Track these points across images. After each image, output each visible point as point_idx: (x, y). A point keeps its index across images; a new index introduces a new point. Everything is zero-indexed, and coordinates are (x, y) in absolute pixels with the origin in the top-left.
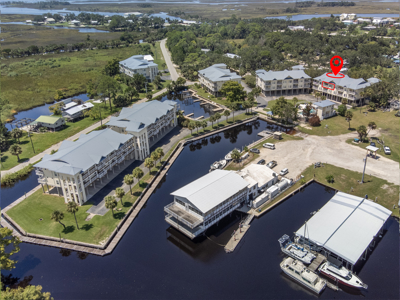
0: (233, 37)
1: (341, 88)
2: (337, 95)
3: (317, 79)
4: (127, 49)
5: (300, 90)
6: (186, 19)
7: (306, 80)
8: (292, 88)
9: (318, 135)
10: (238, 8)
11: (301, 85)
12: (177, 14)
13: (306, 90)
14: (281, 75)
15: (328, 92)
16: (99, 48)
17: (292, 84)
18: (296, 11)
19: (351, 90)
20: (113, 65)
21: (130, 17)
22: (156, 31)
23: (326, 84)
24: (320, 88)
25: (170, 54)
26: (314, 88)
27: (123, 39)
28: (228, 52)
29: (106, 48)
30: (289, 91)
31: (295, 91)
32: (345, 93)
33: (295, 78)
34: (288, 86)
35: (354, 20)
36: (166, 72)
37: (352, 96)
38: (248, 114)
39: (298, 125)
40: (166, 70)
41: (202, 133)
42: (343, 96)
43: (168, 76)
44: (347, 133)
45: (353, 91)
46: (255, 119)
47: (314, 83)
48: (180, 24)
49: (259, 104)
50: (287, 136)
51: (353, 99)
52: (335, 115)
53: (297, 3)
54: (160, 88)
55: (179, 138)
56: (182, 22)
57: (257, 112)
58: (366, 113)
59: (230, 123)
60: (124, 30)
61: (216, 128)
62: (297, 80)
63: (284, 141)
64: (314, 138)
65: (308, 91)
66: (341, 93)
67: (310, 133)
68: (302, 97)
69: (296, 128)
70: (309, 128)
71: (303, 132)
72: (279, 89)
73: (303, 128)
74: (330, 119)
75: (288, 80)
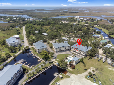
0: (46, 25)
3: (72, 46)
4: (12, 30)
6: (33, 18)
7: (69, 47)
9: (75, 74)
10: (48, 13)
11: (67, 48)
12: (30, 16)
16: (2, 30)
19: (83, 52)
20: (3, 42)
21: (15, 17)
22: (23, 22)
23: (75, 48)
24: (73, 50)
25: (26, 33)
27: (11, 26)
28: (44, 32)
29: (4, 30)
32: (81, 52)
34: (63, 49)
35: (79, 18)
36: (23, 42)
37: (84, 54)
38: (50, 63)
39: (67, 68)
40: (23, 41)
41: (32, 76)
42: (81, 53)
43: (24, 44)
44: (84, 72)
45: (84, 52)
46: (52, 65)
47: (71, 48)
48: (30, 20)
49: (54, 57)
50: (64, 76)
51: (84, 55)
52: (79, 62)
53: (64, 12)
54: (20, 50)
55: (23, 81)
56: (31, 19)
57: (53, 62)
58: (89, 60)
59: (43, 69)
60: (13, 22)
61: (38, 72)
62: (66, 47)
63: (63, 79)
64: (73, 76)
65: (69, 50)
66: (80, 52)
67: (72, 73)
68: (68, 52)
69: (67, 70)
70: (71, 70)
71: (69, 72)
72: (60, 50)
73: (69, 70)
74: (78, 64)
75: (63, 47)
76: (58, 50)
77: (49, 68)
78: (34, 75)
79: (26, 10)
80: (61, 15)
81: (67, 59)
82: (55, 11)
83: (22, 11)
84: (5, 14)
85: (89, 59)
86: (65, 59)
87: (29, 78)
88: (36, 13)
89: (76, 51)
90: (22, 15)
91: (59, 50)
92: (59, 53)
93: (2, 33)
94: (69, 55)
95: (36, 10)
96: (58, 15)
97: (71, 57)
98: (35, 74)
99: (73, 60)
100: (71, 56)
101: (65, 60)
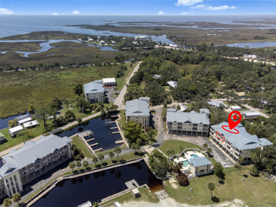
1: (229, 143)
2: (226, 147)
4: (112, 67)
5: (199, 133)
6: (175, 42)
7: (205, 125)
8: (191, 130)
9: (177, 200)
10: (220, 33)
11: (200, 129)
13: (204, 133)
17: (191, 127)
18: (263, 38)
19: (237, 150)
21: (138, 40)
23: (219, 135)
24: (215, 136)
26: (210, 133)
27: (116, 59)
28: (173, 80)
29: (101, 66)
30: (188, 132)
31: (194, 133)
32: (231, 149)
33: (194, 122)
34: (188, 128)
36: (117, 94)
37: (237, 155)
38: (137, 154)
39: (168, 179)
40: (118, 92)
41: (82, 171)
42: (229, 150)
43: (115, 98)
44: (207, 204)
46: (139, 160)
47: (211, 130)
48: (166, 47)
49: (155, 144)
50: (147, 194)
51: (237, 158)
52: (212, 173)
53: (270, 30)
54: (98, 111)
55: (61, 174)
56: (168, 45)
57: (146, 153)
58: (246, 176)
59: (115, 162)
60: (127, 50)
61: (98, 167)
62: (196, 125)
63: (138, 201)
64: (169, 203)
65: (206, 135)
66: (229, 148)
67: (172, 194)
68: (199, 140)
69: (164, 182)
70: (175, 186)
71: (166, 191)
72: (180, 130)
73: (169, 184)
74: (202, 178)
75: (188, 124)
76: (175, 127)
77: (127, 163)
78: (87, 169)
79: (174, 25)
80: (256, 38)
81: (183, 155)
82: (246, 28)
83: (163, 25)
84: (124, 32)
85: (249, 175)
87: (76, 172)
88: (192, 33)
89: (220, 142)
90: (157, 35)
91: (176, 129)
92: (174, 137)
93: (93, 71)
95: (196, 24)
96: (244, 39)
98: (90, 169)
99: (192, 164)
100: (199, 152)
101: (175, 157)
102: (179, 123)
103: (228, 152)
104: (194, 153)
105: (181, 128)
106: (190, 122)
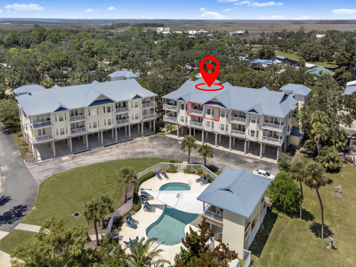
1: (241, 115)
2: (229, 132)
3: (173, 96)
5: (134, 127)
7: (145, 102)
8: (114, 125)
11: (135, 115)
13: (146, 124)
14: (78, 96)
15: (205, 127)
17: (112, 116)
23: (197, 107)
24: (184, 118)
26: (166, 118)
30: (107, 133)
31: (122, 130)
32: (253, 126)
33: (118, 98)
37: (274, 135)
42: (247, 136)
45: (275, 122)
47: (166, 107)
51: (278, 143)
52: (270, 219)
62: (125, 104)
65: (154, 127)
66: (242, 129)
68: (144, 146)
75: (101, 106)
76: (61, 129)
81: (139, 200)
86: (122, 210)
89: (206, 125)
91: (68, 135)
92: (68, 162)
94: (155, 160)
97: (174, 178)
99: (214, 210)
100: (174, 170)
102: (74, 113)
103: (239, 143)
104: (165, 181)
105: (82, 127)
106: (108, 101)
